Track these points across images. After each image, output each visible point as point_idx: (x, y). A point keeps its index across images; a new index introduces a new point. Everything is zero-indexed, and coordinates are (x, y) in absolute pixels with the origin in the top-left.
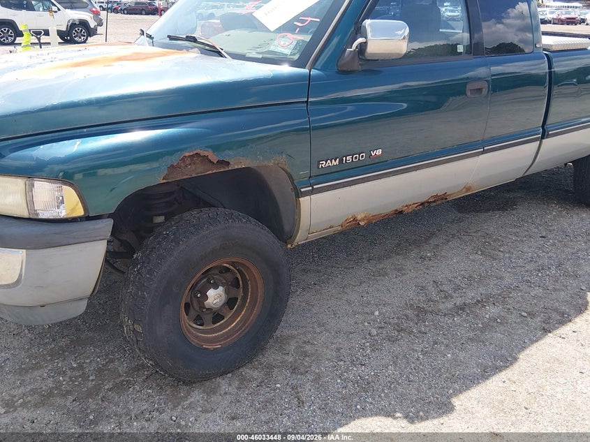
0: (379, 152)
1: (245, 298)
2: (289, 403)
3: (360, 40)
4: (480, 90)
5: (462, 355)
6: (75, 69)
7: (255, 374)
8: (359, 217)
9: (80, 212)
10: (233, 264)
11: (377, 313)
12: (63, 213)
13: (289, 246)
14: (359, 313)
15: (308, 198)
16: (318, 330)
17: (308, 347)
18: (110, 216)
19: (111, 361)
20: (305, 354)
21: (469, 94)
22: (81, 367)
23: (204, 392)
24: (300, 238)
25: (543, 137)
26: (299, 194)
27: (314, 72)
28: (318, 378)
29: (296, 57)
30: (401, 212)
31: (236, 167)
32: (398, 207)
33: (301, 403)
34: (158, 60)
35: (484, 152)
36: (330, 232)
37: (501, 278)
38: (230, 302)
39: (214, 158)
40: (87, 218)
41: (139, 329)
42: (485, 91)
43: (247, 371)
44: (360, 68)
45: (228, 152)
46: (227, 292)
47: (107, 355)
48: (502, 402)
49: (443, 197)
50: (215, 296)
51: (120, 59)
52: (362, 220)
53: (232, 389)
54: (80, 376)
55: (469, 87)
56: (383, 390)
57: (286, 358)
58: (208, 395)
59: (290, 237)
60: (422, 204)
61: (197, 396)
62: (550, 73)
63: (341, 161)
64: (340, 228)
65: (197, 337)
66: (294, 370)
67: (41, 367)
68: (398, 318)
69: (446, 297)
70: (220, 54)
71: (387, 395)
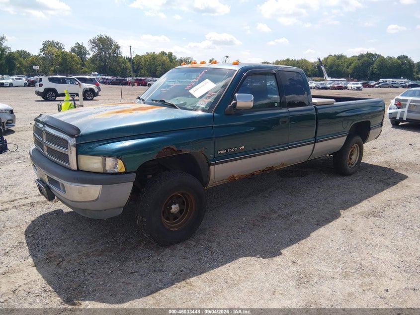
0: (243, 147)
1: (187, 209)
2: (207, 252)
3: (234, 102)
4: (285, 122)
5: (281, 234)
6: (118, 114)
7: (192, 242)
8: (235, 176)
9: (123, 170)
10: (182, 194)
11: (244, 219)
12: (117, 170)
13: (205, 188)
14: (236, 219)
15: (213, 166)
16: (218, 226)
17: (214, 232)
18: (135, 172)
19: (129, 238)
20: (213, 235)
21: (280, 123)
22: (115, 241)
23: (170, 249)
24: (210, 185)
25: (315, 142)
26: (210, 165)
27: (215, 114)
28: (219, 243)
29: (208, 108)
30: (253, 174)
31: (184, 153)
32: (252, 172)
33: (212, 253)
34: (151, 110)
35: (289, 148)
36: (223, 182)
37: (299, 205)
38: (181, 211)
39: (176, 149)
40: (126, 173)
41: (144, 220)
42: (287, 122)
43: (188, 242)
44: (234, 113)
45: (182, 147)
46: (180, 206)
47: (126, 236)
48: (297, 251)
49: (272, 168)
50: (175, 208)
51: (135, 110)
52: (236, 177)
53: (183, 248)
54: (116, 244)
55: (280, 120)
56: (247, 248)
57: (205, 236)
58: (172, 250)
59: (206, 184)
60: (263, 171)
61: (167, 251)
62: (317, 114)
63: (227, 151)
64: (227, 180)
65: (168, 226)
66: (209, 241)
67: (98, 241)
68: (253, 221)
69: (274, 212)
70: (175, 108)
71: (249, 249)
